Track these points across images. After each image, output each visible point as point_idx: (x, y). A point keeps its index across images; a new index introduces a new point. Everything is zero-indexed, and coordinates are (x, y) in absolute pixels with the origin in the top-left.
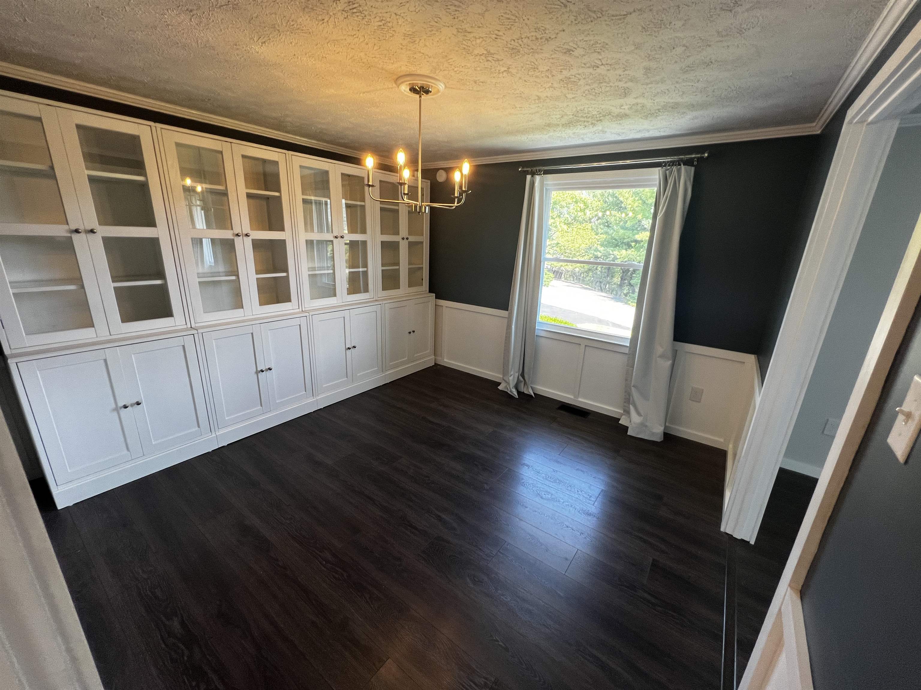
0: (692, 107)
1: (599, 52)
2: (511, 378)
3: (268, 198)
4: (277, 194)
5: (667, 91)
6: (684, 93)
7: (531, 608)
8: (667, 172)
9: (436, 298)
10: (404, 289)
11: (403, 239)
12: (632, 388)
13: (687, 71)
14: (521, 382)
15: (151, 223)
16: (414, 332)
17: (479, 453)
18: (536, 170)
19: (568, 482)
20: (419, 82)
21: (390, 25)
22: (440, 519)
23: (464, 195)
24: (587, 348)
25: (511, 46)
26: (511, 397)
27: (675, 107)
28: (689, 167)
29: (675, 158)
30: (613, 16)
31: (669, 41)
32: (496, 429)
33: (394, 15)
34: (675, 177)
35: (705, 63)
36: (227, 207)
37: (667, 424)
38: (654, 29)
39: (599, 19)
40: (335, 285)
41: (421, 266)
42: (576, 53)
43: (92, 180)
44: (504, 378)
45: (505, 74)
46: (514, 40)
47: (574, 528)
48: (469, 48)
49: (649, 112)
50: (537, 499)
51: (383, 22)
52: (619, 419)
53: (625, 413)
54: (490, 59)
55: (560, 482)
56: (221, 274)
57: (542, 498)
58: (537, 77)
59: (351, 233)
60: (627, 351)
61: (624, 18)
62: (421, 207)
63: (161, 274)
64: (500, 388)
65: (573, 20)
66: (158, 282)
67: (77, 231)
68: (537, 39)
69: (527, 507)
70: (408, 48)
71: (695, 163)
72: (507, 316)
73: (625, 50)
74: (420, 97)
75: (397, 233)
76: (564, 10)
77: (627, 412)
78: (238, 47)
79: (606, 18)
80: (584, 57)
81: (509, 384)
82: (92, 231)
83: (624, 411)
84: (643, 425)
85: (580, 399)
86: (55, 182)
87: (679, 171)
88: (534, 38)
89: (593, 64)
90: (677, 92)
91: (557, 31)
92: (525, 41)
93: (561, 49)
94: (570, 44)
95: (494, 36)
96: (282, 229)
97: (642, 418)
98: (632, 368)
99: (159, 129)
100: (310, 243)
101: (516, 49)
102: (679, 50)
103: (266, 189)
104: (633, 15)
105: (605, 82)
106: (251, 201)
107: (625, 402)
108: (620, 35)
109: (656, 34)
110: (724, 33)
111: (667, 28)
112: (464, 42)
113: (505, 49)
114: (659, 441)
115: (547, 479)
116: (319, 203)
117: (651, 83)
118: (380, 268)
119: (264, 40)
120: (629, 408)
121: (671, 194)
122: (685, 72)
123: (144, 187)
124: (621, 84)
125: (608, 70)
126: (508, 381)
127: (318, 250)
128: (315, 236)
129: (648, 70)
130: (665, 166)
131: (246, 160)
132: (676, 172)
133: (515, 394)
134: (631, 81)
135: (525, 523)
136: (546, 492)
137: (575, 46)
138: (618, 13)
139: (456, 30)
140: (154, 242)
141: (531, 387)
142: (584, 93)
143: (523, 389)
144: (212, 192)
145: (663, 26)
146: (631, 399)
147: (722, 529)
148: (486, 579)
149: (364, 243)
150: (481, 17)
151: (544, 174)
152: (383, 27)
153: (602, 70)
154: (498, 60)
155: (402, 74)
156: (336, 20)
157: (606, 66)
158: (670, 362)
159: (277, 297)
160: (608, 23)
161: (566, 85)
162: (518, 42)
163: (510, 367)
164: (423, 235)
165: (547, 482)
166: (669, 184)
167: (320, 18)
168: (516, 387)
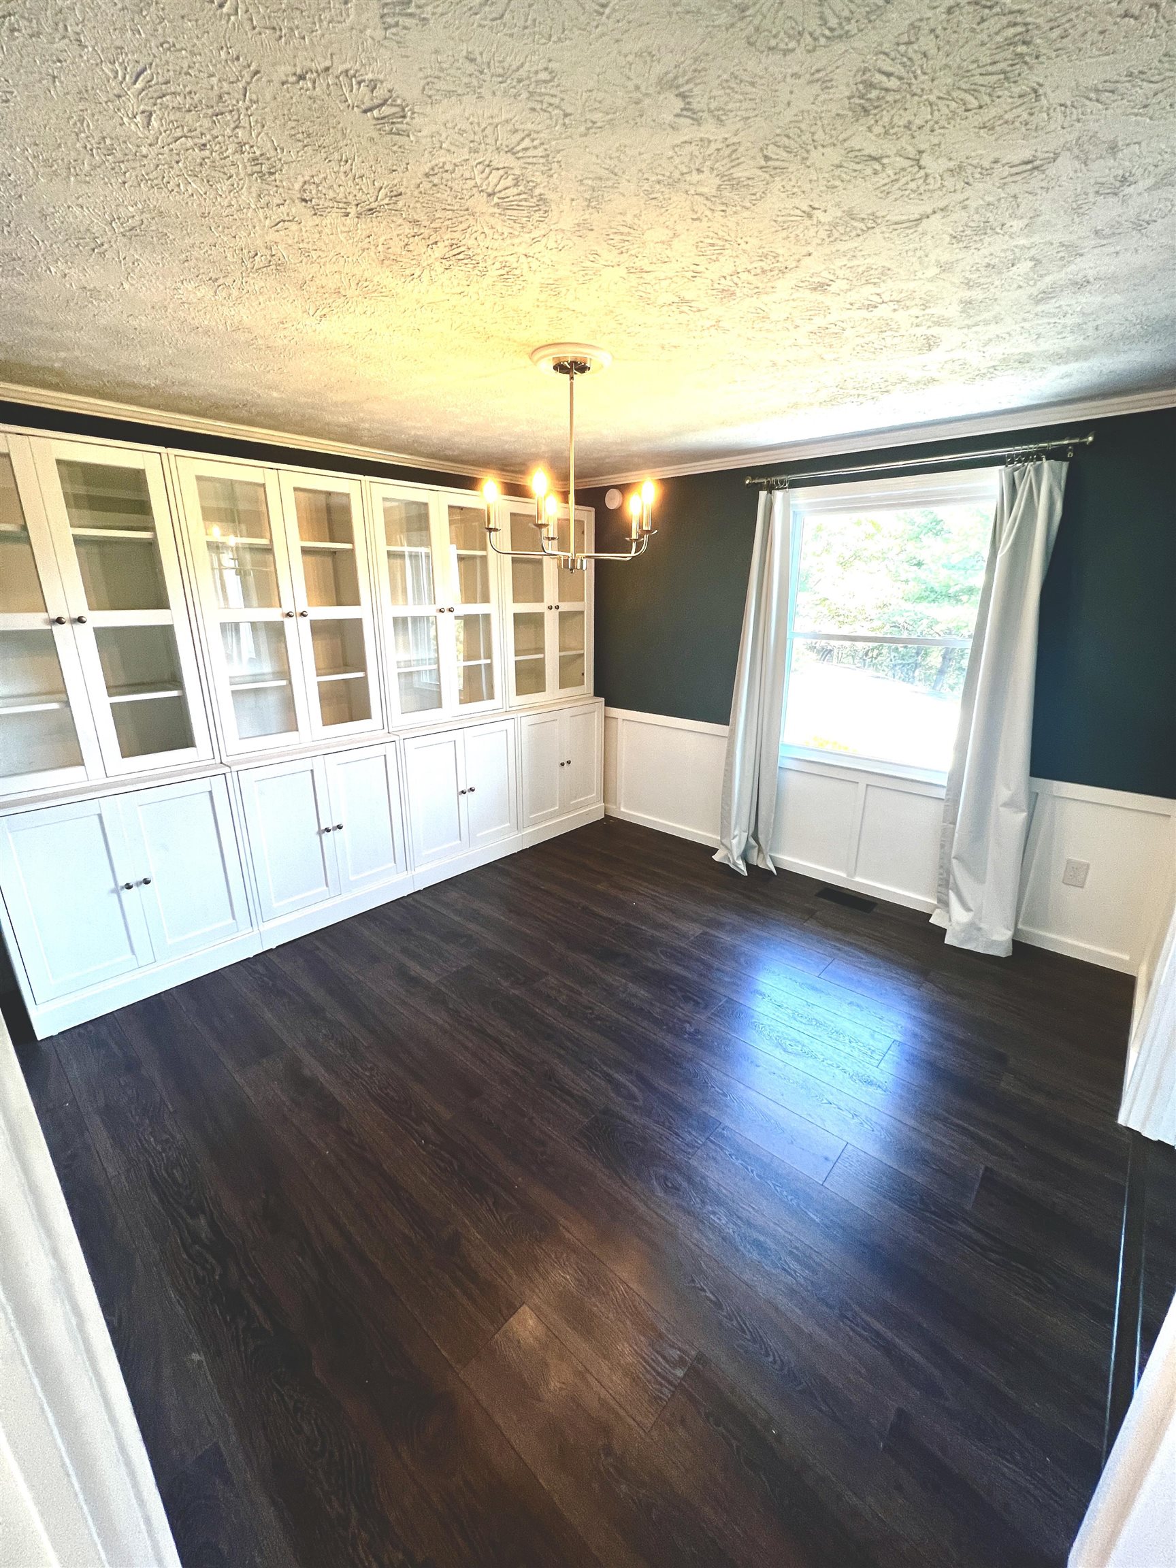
0: (1059, 358)
1: (875, 284)
2: (734, 842)
3: (335, 552)
4: (348, 546)
5: (1007, 336)
6: (1039, 336)
7: (762, 1238)
8: (1016, 473)
9: (606, 705)
10: (552, 691)
11: (550, 608)
12: (954, 861)
13: (1043, 299)
14: (754, 847)
15: (161, 602)
16: (569, 762)
17: (678, 970)
18: (776, 482)
19: (832, 1025)
20: (569, 355)
21: (515, 272)
22: (609, 1079)
23: (646, 538)
24: (869, 788)
25: (721, 287)
26: (735, 874)
27: (1025, 360)
28: (1059, 463)
29: (1032, 447)
30: (896, 223)
31: (1003, 255)
32: (708, 930)
33: (523, 259)
34: (1031, 483)
35: (1077, 283)
36: (273, 568)
37: (1020, 926)
38: (975, 238)
39: (871, 232)
40: (439, 686)
41: (581, 652)
42: (834, 288)
43: (78, 541)
44: (723, 841)
45: (712, 330)
46: (724, 277)
47: (842, 1105)
48: (649, 296)
49: (977, 373)
50: (778, 1053)
51: (507, 269)
52: (930, 916)
53: (939, 905)
54: (685, 309)
55: (818, 1024)
56: (266, 677)
57: (785, 1050)
58: (768, 330)
59: (467, 603)
60: (942, 794)
61: (916, 226)
62: (573, 561)
63: (176, 681)
64: (716, 857)
65: (825, 237)
66: (174, 693)
67: (59, 621)
68: (764, 272)
69: (758, 1066)
70: (549, 304)
71: (1070, 455)
72: (727, 735)
73: (922, 277)
74: (572, 378)
75: (539, 598)
76: (808, 222)
77: (944, 903)
78: (286, 326)
79: (884, 229)
80: (849, 293)
81: (729, 850)
82: (80, 620)
83: (939, 901)
84: (973, 926)
85: (858, 879)
86: (28, 547)
87: (1038, 471)
88: (759, 271)
89: (867, 303)
90: (1026, 335)
91: (797, 257)
92: (744, 276)
93: (807, 283)
94: (822, 274)
95: (690, 274)
96: (357, 602)
97: (971, 914)
98: (952, 826)
99: (172, 458)
100: (400, 623)
101: (728, 290)
102: (1025, 266)
103: (332, 540)
104: (933, 218)
105: (891, 330)
106: (310, 558)
107: (939, 885)
108: (910, 253)
109: (978, 246)
110: (1107, 231)
111: (997, 233)
112: (640, 288)
113: (710, 292)
114: (1003, 955)
115: (795, 1019)
116: (414, 557)
117: (976, 325)
118: (512, 659)
119: (323, 313)
120: (947, 895)
121: (1024, 511)
122: (1038, 301)
123: (151, 548)
124: (919, 331)
125: (895, 310)
126: (729, 846)
127: (415, 631)
128: (409, 610)
129: (967, 304)
130: (1011, 462)
131: (300, 494)
132: (1032, 474)
133: (742, 868)
134: (938, 324)
135: (754, 1094)
136: (794, 1040)
137: (832, 277)
138: (904, 218)
139: (626, 271)
140: (167, 632)
141: (771, 857)
142: (854, 349)
143: (756, 860)
144: (253, 549)
145: (989, 231)
146: (951, 880)
147: (1121, 1120)
148: (685, 1184)
149: (487, 617)
150: (665, 246)
151: (790, 487)
152: (506, 277)
153: (884, 311)
154: (699, 310)
155: (538, 345)
156: (433, 273)
157: (891, 304)
158: (1023, 816)
159: (350, 709)
160: (887, 235)
161: (819, 340)
162: (732, 280)
163: (733, 822)
164: (583, 600)
165: (796, 1025)
166: (1019, 496)
167: (408, 272)
168: (744, 857)
